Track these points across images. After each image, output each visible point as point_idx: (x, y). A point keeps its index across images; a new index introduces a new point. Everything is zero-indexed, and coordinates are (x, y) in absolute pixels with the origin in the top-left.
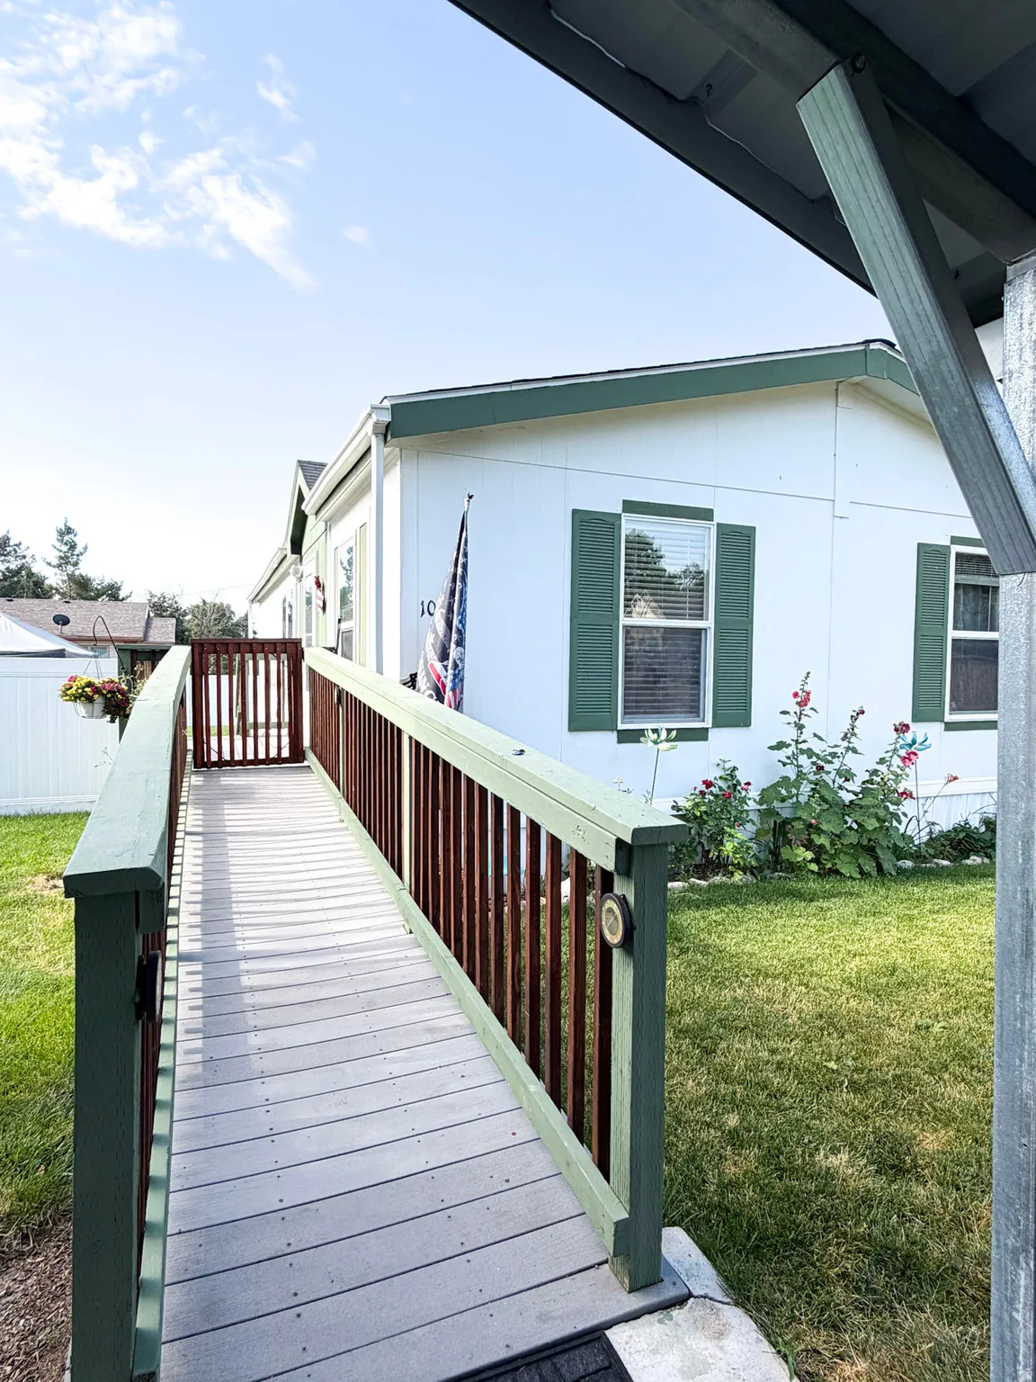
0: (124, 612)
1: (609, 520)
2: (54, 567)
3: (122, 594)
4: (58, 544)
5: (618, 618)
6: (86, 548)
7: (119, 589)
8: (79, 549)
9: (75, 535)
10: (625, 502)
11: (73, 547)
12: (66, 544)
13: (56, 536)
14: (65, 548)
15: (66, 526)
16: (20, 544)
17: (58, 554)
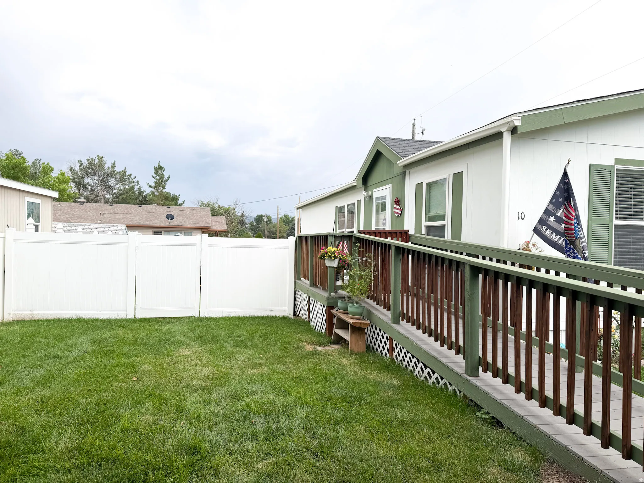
0: (199, 213)
1: (608, 169)
2: (152, 188)
3: (180, 202)
4: (155, 176)
5: (612, 221)
6: (169, 177)
7: (177, 199)
8: (166, 177)
9: (164, 171)
10: (616, 159)
11: (163, 176)
12: (159, 175)
13: (154, 171)
14: (158, 178)
15: (159, 165)
16: (131, 175)
17: (155, 180)
